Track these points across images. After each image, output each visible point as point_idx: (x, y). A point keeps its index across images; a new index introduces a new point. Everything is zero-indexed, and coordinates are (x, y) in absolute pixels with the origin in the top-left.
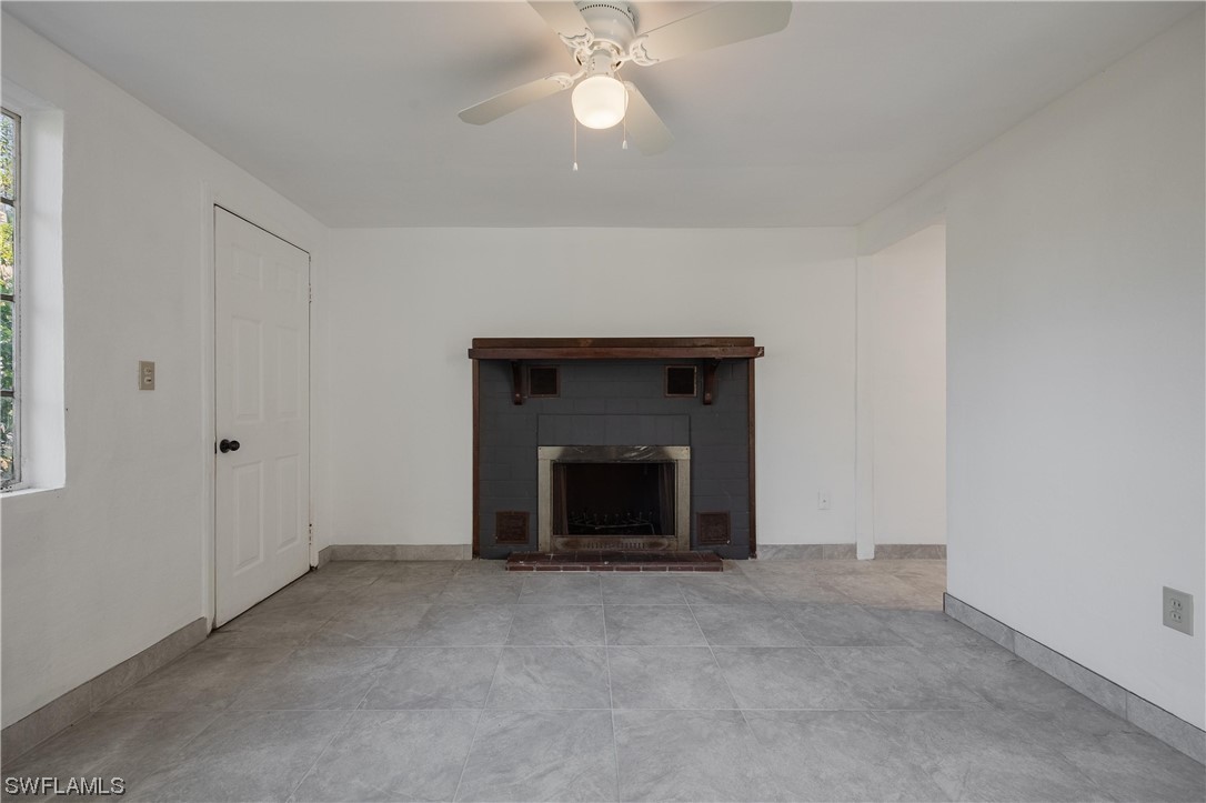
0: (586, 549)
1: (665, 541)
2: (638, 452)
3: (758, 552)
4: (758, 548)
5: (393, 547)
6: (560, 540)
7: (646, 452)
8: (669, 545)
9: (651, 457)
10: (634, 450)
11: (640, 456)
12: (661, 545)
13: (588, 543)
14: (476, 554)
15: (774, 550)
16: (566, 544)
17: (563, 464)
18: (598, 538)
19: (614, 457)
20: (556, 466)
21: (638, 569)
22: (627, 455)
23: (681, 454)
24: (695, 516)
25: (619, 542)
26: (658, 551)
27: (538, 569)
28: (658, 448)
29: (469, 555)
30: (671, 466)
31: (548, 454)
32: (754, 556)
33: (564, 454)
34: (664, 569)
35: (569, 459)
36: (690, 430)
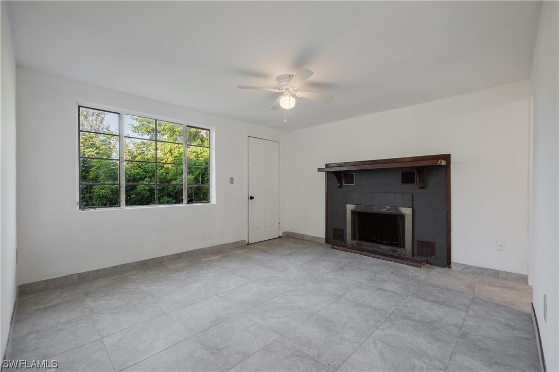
0: (364, 247)
1: (400, 250)
2: (386, 209)
3: (452, 265)
4: (452, 264)
5: (303, 235)
6: (355, 242)
7: (390, 209)
8: (401, 252)
9: (392, 212)
10: (385, 208)
11: (387, 211)
12: (397, 252)
13: (367, 245)
14: (327, 242)
15: (463, 267)
16: (357, 244)
17: (357, 212)
18: (370, 244)
19: (376, 211)
20: (353, 212)
21: (379, 258)
22: (382, 210)
23: (407, 211)
24: (416, 242)
25: (378, 247)
26: (395, 254)
27: (341, 250)
28: (396, 208)
29: (324, 242)
30: (402, 216)
31: (350, 207)
32: (450, 267)
33: (356, 208)
34: (391, 261)
35: (358, 210)
36: (413, 200)
